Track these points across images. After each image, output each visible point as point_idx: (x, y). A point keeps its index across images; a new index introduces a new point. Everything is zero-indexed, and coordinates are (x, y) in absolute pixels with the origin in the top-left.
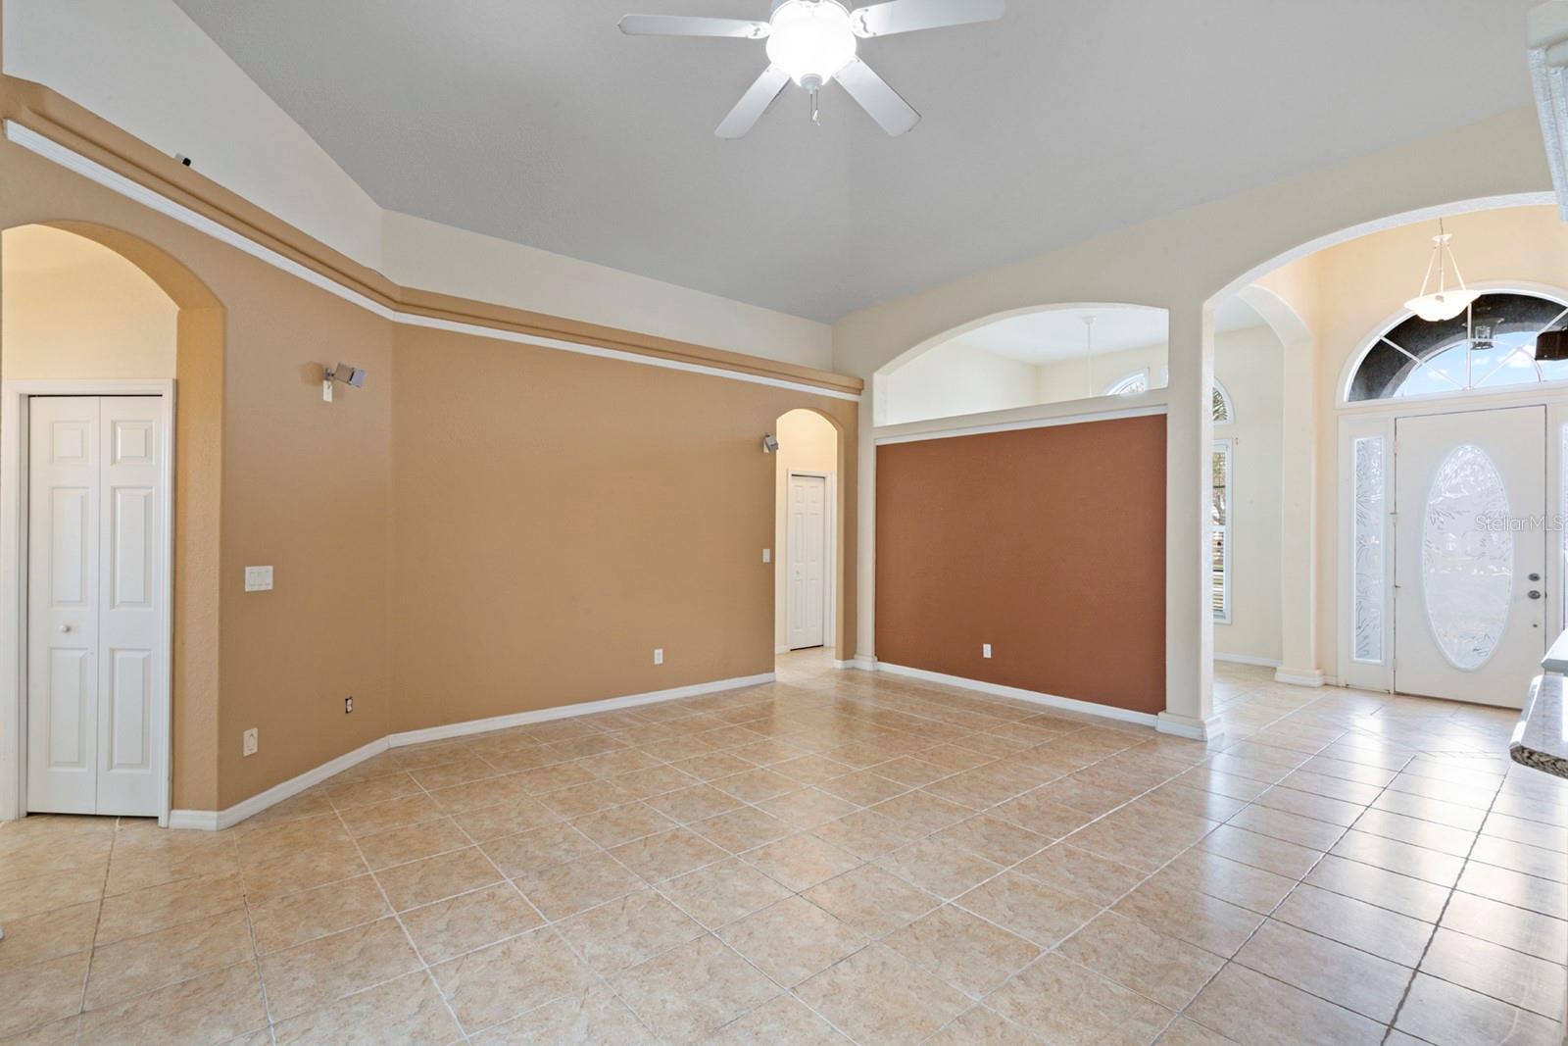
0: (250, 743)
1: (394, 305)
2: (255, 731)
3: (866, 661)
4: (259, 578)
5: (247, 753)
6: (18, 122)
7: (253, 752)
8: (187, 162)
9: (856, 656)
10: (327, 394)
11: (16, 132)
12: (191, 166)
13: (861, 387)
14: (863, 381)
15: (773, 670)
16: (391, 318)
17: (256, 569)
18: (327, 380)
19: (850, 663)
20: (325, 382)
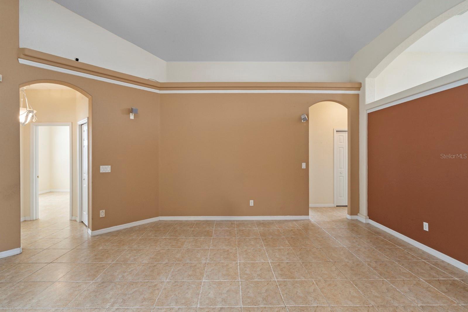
0: (102, 214)
1: (159, 89)
2: (104, 211)
3: (363, 217)
4: (106, 169)
5: (101, 216)
6: (21, 58)
7: (103, 216)
8: (77, 60)
9: (358, 214)
10: (132, 117)
11: (21, 61)
12: (79, 61)
13: (359, 86)
14: (361, 83)
15: (308, 215)
16: (159, 92)
17: (104, 167)
18: (131, 113)
19: (355, 217)
20: (131, 114)
